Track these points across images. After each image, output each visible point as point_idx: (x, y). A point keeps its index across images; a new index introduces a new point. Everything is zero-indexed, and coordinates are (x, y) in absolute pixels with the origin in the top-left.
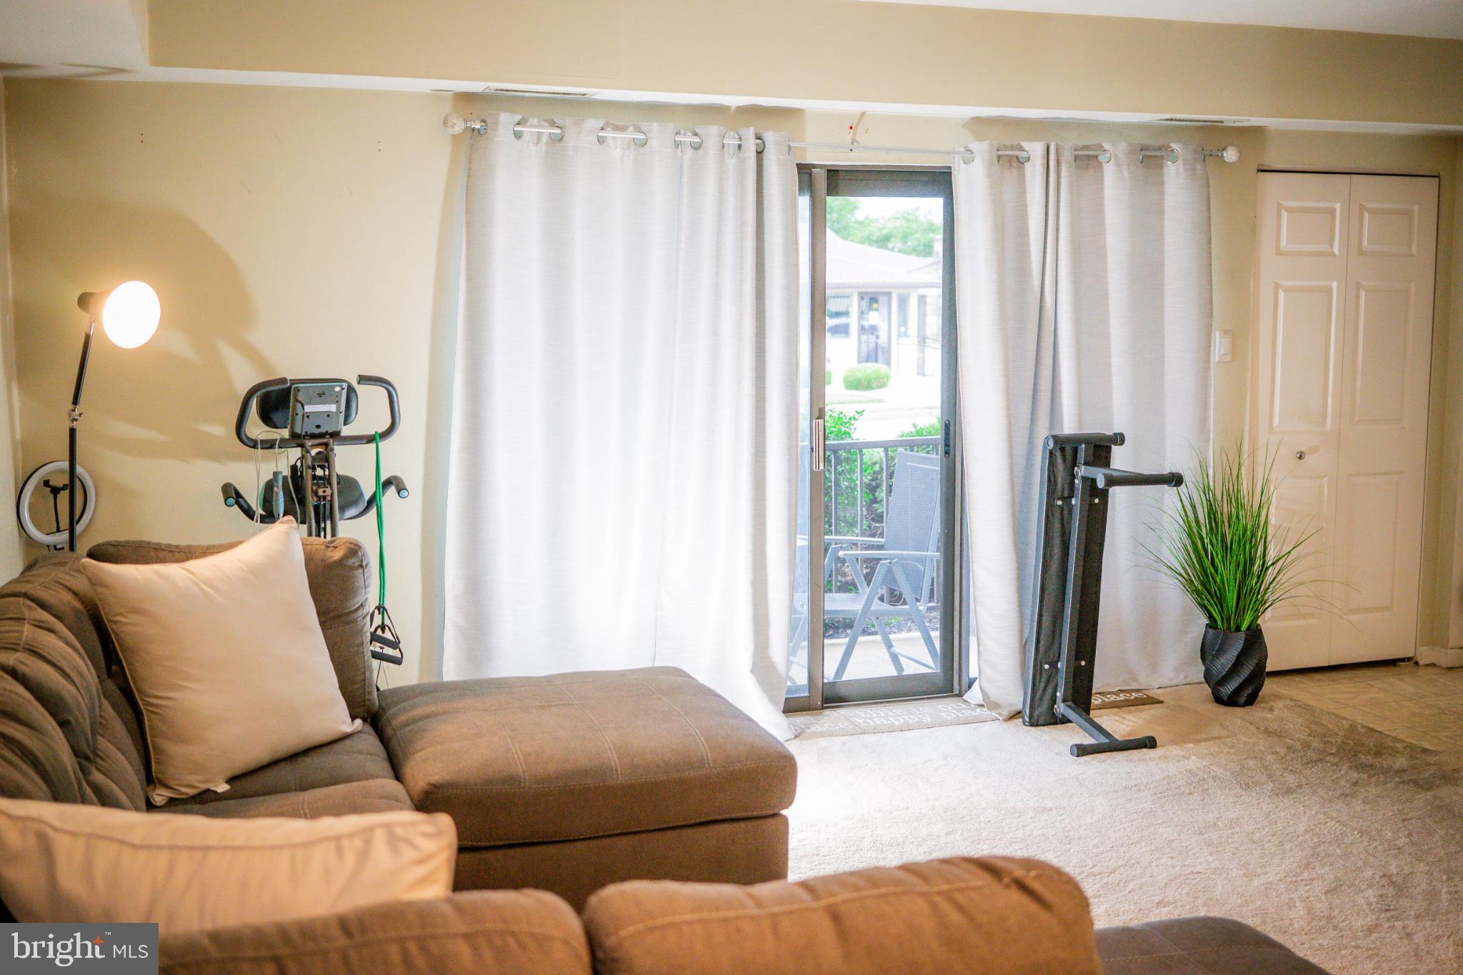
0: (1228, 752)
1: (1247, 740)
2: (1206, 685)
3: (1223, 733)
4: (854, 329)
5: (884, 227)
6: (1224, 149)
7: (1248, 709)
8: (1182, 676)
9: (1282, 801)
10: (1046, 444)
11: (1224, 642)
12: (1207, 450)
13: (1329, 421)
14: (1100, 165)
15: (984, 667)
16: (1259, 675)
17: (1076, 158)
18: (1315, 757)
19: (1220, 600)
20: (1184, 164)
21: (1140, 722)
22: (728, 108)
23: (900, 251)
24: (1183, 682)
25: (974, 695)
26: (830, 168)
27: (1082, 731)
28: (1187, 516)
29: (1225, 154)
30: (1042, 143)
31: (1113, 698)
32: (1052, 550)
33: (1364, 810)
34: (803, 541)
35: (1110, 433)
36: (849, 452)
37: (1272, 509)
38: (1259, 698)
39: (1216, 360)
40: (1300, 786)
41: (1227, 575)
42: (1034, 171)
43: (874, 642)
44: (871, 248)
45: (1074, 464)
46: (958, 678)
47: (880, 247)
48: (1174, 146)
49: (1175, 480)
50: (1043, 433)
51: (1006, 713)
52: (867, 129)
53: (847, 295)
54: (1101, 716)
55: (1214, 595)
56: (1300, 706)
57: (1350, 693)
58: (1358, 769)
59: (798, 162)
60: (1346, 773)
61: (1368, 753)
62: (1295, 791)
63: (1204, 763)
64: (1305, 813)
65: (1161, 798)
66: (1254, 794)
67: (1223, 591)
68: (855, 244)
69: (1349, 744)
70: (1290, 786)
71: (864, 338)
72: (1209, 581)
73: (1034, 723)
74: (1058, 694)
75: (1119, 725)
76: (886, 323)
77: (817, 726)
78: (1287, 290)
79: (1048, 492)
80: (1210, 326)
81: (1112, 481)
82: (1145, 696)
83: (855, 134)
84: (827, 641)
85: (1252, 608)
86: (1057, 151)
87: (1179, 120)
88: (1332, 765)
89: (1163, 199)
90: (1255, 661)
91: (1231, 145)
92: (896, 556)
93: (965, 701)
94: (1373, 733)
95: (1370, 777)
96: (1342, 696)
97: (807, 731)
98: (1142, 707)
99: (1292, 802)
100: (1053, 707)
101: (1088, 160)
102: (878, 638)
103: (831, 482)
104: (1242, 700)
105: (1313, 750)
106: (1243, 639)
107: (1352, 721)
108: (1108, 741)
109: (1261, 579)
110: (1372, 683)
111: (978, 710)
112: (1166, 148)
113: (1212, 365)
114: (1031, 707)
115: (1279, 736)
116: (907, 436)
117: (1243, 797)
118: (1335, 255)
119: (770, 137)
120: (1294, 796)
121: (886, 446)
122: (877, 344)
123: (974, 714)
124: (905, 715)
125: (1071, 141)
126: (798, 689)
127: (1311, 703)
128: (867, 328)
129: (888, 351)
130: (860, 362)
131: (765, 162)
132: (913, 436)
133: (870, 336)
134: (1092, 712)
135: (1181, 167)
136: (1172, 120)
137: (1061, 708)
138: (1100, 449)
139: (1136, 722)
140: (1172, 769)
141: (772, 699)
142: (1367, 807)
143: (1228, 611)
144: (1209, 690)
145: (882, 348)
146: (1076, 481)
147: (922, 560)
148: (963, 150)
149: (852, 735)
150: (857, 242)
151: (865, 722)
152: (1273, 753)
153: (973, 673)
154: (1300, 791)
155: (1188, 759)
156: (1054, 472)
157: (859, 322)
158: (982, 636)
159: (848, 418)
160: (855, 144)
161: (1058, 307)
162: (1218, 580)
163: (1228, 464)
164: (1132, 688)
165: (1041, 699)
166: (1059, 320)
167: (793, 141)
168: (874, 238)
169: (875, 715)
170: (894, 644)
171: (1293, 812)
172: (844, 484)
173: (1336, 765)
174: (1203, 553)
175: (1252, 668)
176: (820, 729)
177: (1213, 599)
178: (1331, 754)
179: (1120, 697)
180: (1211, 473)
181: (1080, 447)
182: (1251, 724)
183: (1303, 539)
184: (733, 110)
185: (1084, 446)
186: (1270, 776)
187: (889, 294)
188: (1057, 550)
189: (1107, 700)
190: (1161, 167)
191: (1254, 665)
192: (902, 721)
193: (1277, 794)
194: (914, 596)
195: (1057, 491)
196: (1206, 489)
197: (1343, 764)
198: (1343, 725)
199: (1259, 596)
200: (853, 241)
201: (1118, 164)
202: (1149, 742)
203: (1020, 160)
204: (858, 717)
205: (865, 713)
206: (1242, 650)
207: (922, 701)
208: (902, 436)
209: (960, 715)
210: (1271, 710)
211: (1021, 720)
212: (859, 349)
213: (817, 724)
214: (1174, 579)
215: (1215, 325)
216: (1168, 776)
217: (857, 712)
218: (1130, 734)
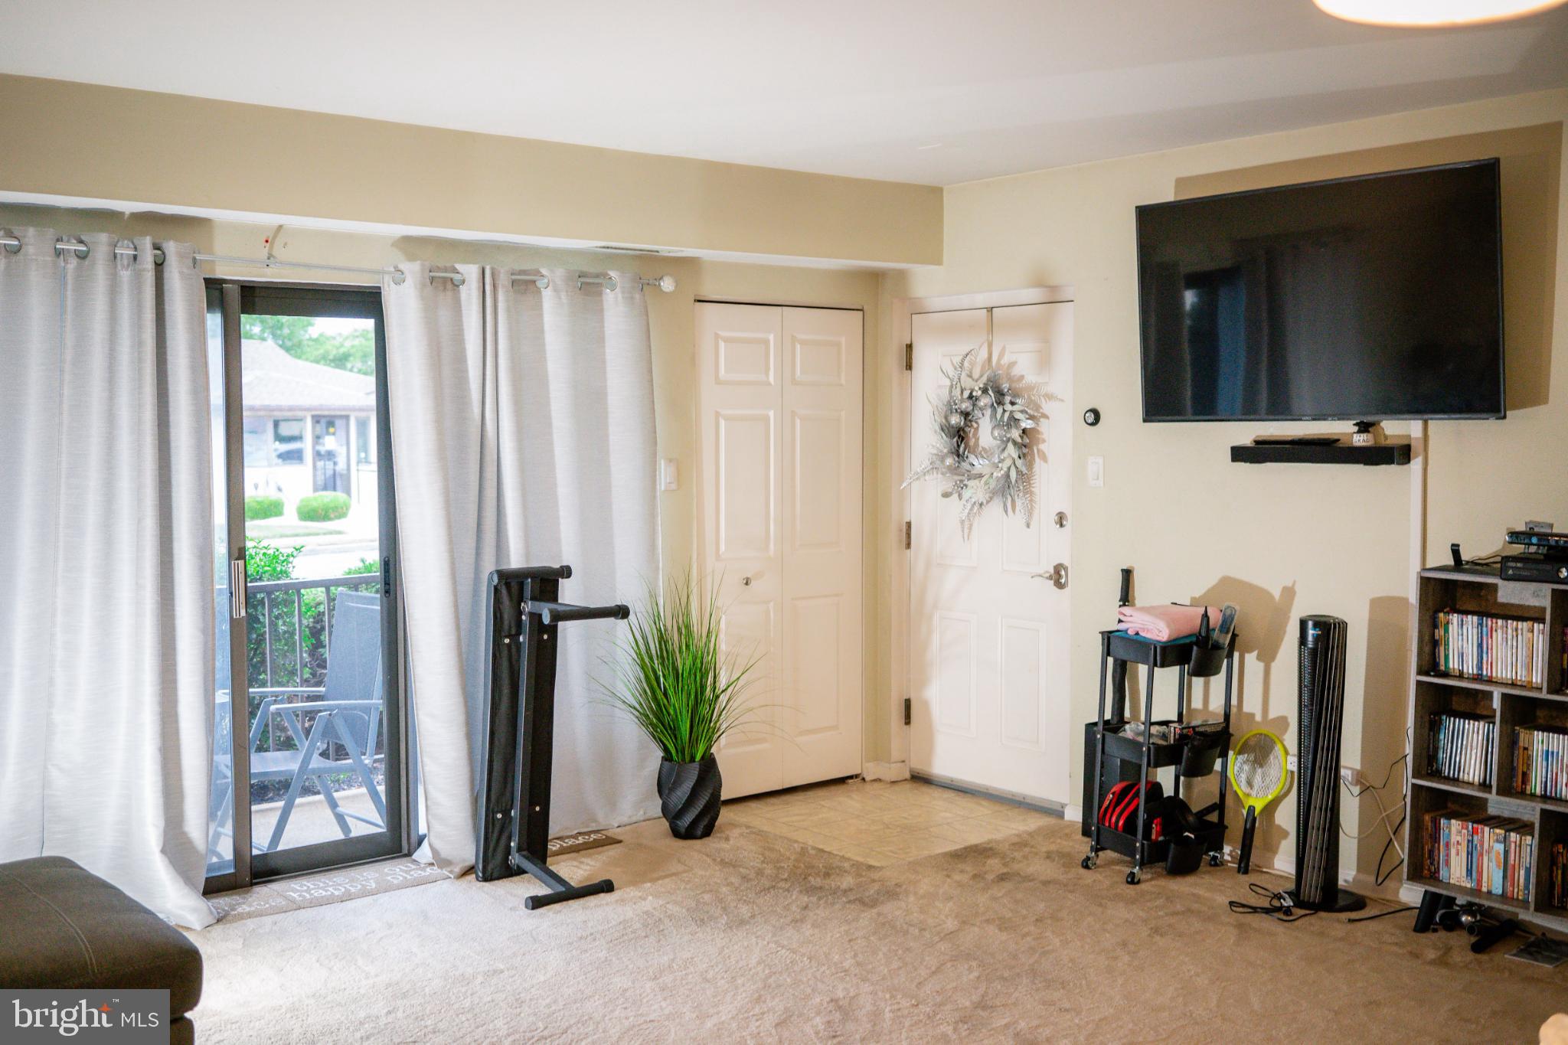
0: (685, 888)
1: (703, 873)
2: (664, 819)
3: (680, 868)
4: (308, 455)
5: (342, 345)
6: (661, 278)
7: (706, 840)
8: (642, 812)
9: (737, 934)
10: (490, 579)
11: (678, 776)
12: (656, 579)
13: (772, 546)
14: (538, 292)
15: (433, 822)
16: (714, 805)
17: (513, 282)
18: (767, 884)
19: (674, 732)
20: (623, 293)
21: (598, 864)
22: (121, 214)
23: (359, 371)
24: (642, 819)
25: (424, 853)
26: (244, 284)
27: (538, 881)
28: (638, 648)
29: (662, 284)
30: (477, 266)
31: (571, 842)
32: (501, 691)
33: (814, 935)
34: (223, 697)
35: (556, 566)
36: (286, 593)
37: (722, 636)
38: (715, 828)
39: (663, 488)
40: (753, 916)
41: (679, 704)
42: (470, 295)
43: (314, 803)
44: (326, 368)
45: (521, 599)
46: (406, 836)
47: (337, 367)
48: (612, 274)
49: (621, 612)
50: (489, 566)
51: (457, 870)
52: (286, 244)
53: (300, 418)
54: (558, 863)
55: (668, 728)
56: (754, 833)
57: (801, 815)
58: (808, 892)
59: (207, 276)
60: (796, 898)
61: (818, 874)
62: (748, 922)
63: (661, 902)
64: (757, 943)
65: (616, 945)
66: (708, 929)
67: (676, 723)
68: (308, 364)
69: (800, 867)
70: (744, 917)
71: (320, 464)
72: (662, 712)
73: (488, 878)
74: (512, 844)
75: (574, 871)
76: (344, 449)
77: (244, 906)
78: (727, 419)
79: (494, 631)
80: (655, 454)
81: (558, 617)
82: (604, 837)
83: (271, 248)
84: (254, 808)
85: (705, 737)
86: (493, 275)
87: (616, 248)
88: (784, 892)
89: (603, 327)
90: (710, 791)
91: (667, 274)
92: (338, 707)
93: (415, 861)
94: (822, 854)
95: (820, 899)
96: (795, 818)
97: (233, 913)
98: (600, 849)
99: (745, 934)
100: (508, 859)
101: (525, 285)
102: (321, 797)
103: (265, 627)
104: (699, 833)
105: (767, 877)
106: (698, 769)
107: (803, 843)
108: (564, 889)
109: (712, 708)
110: (823, 803)
111: (428, 869)
112: (605, 275)
113: (658, 493)
114: (484, 861)
115: (734, 866)
116: (354, 574)
117: (698, 935)
118: (770, 384)
119: (171, 248)
120: (748, 927)
121: (327, 584)
122: (334, 471)
123: (423, 874)
124: (346, 884)
125: (506, 266)
126: (222, 865)
127: (765, 828)
128: (323, 453)
129: (347, 478)
130: (316, 490)
131: (166, 275)
132: (360, 573)
133: (327, 463)
134: (548, 859)
135: (620, 295)
136: (608, 248)
137: (515, 859)
138: (547, 582)
139: (594, 866)
140: (628, 912)
141: (188, 880)
142: (816, 931)
143: (682, 742)
144: (668, 824)
145: (341, 475)
146: (524, 617)
147: (367, 709)
148: (393, 270)
149: (286, 912)
150: (311, 362)
151: (300, 896)
152: (728, 885)
153: (422, 829)
154: (752, 921)
155: (645, 899)
156: (499, 608)
157: (314, 447)
158: (430, 788)
159: (285, 555)
160: (272, 259)
161: (500, 436)
162: (672, 712)
163: (677, 595)
164: (590, 829)
165: (495, 850)
166: (501, 449)
167: (199, 253)
168: (331, 357)
169: (312, 887)
170: (340, 803)
171: (746, 944)
172: (282, 628)
173: (788, 890)
174: (655, 684)
175: (707, 798)
176: (248, 909)
177: (667, 731)
178: (782, 880)
179: (578, 840)
180: (661, 602)
181: (525, 582)
182: (708, 856)
183: (751, 663)
184: (126, 216)
185: (529, 580)
186: (724, 909)
187: (347, 417)
188: (506, 690)
189: (565, 845)
190: (600, 294)
191: (709, 795)
192: (343, 890)
193: (731, 928)
194: (359, 749)
195: (504, 627)
196: (656, 618)
197: (795, 889)
198: (794, 849)
199: (712, 724)
200: (307, 360)
201: (555, 290)
202: (606, 886)
203: (456, 283)
204: (292, 891)
205: (301, 886)
206: (697, 781)
207: (367, 866)
208: (349, 573)
209: (409, 877)
210: (727, 839)
211: (474, 876)
212: (315, 476)
213: (244, 903)
214: (629, 714)
215: (660, 454)
216: (624, 920)
217: (292, 885)
218: (588, 878)
